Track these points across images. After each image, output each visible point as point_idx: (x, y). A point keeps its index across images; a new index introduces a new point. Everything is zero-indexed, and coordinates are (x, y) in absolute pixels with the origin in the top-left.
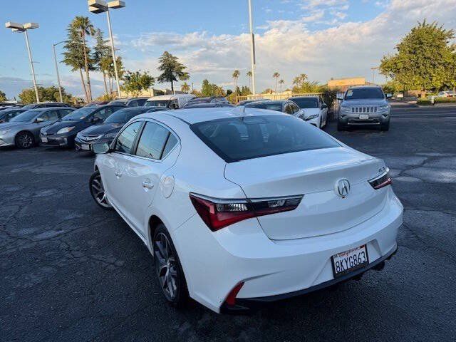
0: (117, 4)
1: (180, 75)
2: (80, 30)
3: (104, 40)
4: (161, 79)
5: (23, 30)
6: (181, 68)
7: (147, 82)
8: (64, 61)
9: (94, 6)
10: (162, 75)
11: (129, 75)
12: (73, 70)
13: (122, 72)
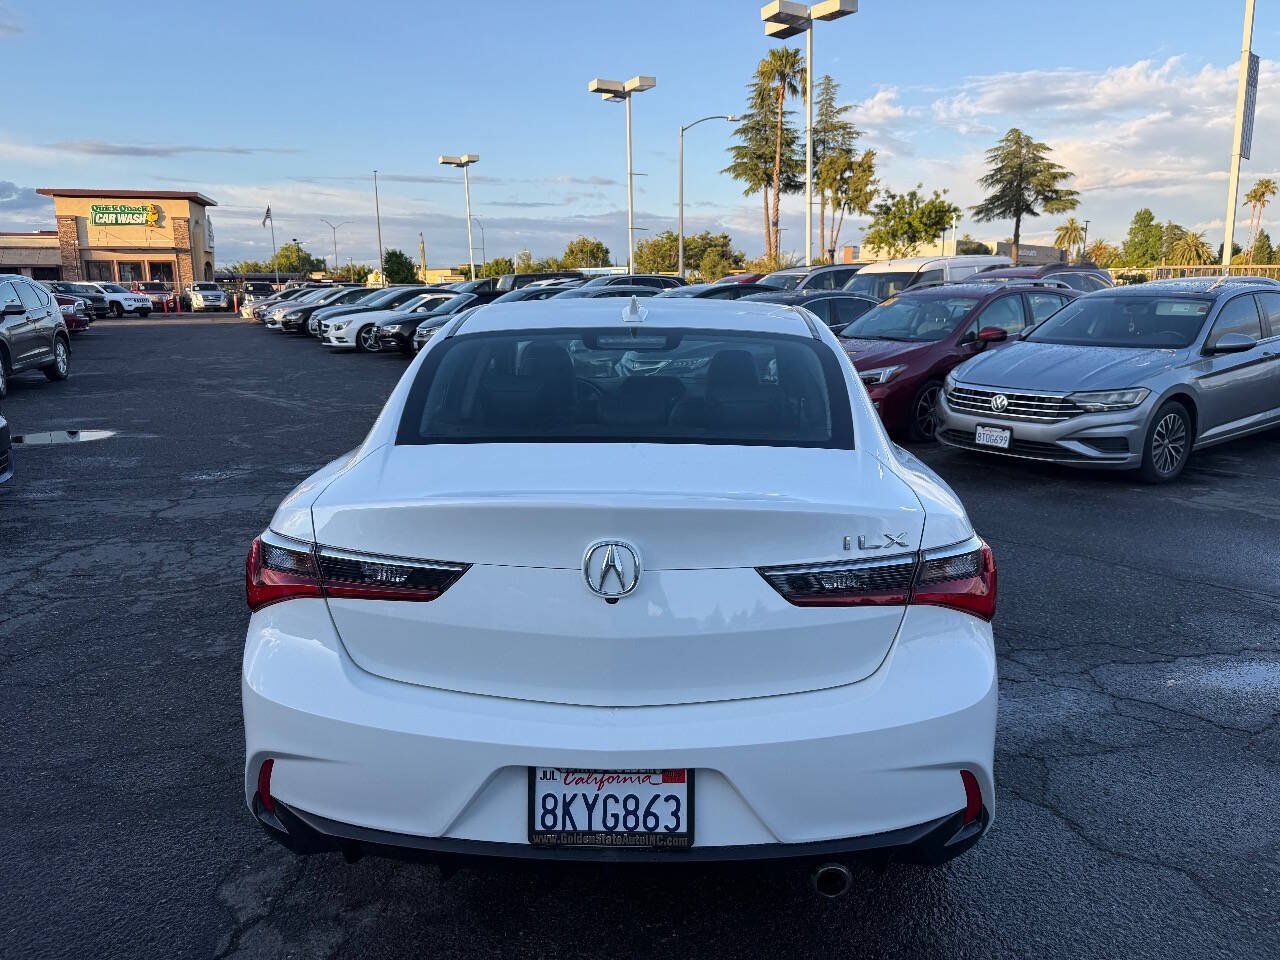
0: (834, 6)
1: (1047, 199)
2: (776, 83)
3: (838, 105)
4: (985, 211)
5: (621, 95)
6: (1055, 177)
7: (937, 219)
8: (728, 170)
9: (776, 18)
10: (994, 199)
11: (890, 202)
12: (746, 193)
13: (872, 194)
